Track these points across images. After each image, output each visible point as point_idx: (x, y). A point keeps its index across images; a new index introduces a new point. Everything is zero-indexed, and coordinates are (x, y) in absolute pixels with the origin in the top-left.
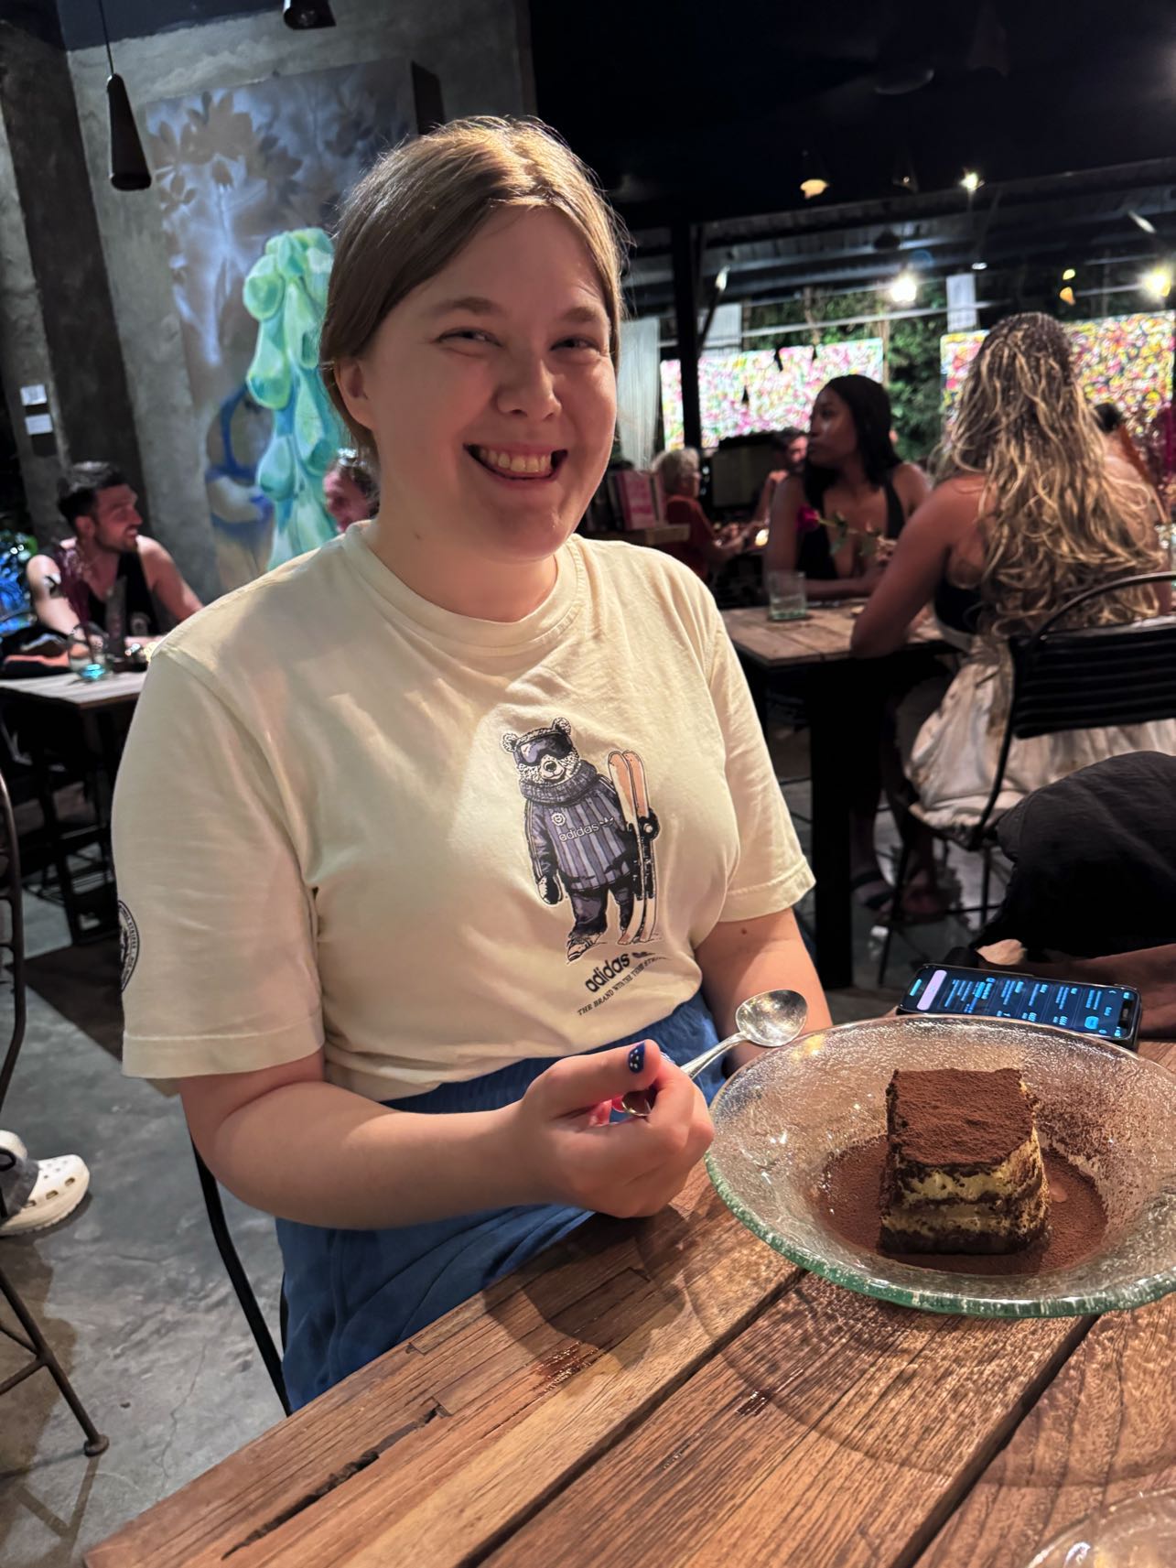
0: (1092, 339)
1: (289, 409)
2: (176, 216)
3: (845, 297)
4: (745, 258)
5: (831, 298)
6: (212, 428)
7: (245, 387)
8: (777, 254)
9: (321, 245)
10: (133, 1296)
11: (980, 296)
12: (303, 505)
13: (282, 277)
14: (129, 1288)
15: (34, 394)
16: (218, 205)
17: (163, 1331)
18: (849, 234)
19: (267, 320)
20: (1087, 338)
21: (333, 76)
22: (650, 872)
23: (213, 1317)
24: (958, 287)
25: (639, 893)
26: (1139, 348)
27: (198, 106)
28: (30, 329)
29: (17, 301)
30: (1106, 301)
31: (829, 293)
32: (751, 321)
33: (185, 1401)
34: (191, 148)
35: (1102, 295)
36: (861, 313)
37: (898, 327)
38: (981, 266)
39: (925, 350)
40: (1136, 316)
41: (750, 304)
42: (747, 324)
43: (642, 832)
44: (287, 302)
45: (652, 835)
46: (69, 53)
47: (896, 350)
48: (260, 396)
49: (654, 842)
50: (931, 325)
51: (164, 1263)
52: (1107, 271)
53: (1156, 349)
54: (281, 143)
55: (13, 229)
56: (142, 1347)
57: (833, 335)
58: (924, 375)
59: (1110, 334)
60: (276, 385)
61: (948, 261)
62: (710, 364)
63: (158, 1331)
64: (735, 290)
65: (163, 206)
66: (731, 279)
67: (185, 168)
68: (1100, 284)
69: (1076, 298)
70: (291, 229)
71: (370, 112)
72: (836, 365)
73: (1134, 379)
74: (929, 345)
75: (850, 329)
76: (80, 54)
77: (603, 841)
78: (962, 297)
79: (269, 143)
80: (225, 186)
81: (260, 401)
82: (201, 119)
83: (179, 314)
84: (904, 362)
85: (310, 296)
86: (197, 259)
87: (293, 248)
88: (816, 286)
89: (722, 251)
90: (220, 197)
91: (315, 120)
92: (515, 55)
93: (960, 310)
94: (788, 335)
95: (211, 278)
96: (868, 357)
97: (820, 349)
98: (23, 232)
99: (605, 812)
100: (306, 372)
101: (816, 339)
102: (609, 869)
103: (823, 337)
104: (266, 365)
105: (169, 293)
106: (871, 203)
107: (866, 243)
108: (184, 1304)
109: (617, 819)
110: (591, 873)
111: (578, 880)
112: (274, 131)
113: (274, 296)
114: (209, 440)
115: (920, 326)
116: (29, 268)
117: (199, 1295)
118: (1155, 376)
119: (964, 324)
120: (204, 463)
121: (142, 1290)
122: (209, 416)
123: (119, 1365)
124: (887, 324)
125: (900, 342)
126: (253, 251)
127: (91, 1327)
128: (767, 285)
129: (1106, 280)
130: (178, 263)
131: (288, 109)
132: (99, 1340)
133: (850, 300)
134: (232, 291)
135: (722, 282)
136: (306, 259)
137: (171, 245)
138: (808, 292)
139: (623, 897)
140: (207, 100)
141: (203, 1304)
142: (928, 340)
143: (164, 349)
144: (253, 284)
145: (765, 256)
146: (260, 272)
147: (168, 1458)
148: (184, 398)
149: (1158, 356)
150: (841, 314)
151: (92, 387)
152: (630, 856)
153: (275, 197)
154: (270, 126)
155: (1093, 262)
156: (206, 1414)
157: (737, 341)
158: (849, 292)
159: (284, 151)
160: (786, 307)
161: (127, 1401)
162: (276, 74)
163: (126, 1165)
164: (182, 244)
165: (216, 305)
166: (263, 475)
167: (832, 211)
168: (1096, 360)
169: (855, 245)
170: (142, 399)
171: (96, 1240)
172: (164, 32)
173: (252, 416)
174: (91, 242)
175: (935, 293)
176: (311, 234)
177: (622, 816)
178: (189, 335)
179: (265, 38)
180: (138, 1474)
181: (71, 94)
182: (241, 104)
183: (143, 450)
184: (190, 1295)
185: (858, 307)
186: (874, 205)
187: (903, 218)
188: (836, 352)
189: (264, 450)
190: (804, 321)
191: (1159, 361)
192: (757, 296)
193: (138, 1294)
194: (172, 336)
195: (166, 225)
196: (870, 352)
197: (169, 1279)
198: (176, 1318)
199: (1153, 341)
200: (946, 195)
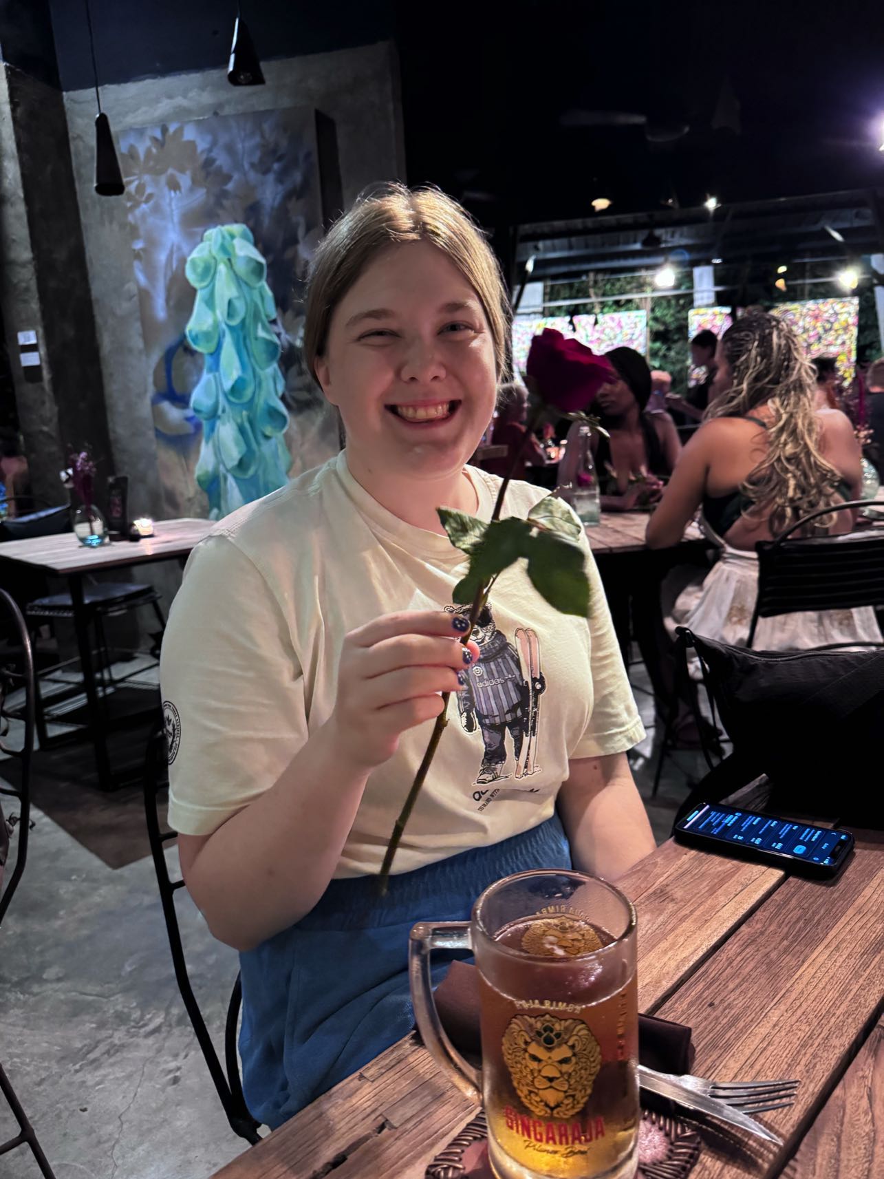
0: (798, 316)
1: (216, 354)
2: (138, 212)
3: (619, 280)
4: (546, 250)
5: (608, 280)
6: (158, 365)
7: (185, 336)
8: (570, 248)
9: (244, 236)
10: (88, 1025)
11: (718, 282)
12: (224, 424)
13: (215, 258)
14: (87, 1018)
15: (28, 337)
16: (170, 205)
17: (112, 1052)
18: (622, 236)
19: (202, 288)
20: (794, 315)
21: (258, 117)
22: (535, 717)
23: (150, 1041)
24: (701, 276)
25: (527, 732)
26: (832, 323)
27: (158, 134)
28: (27, 289)
29: (18, 269)
30: (807, 289)
31: (607, 277)
32: (550, 295)
33: (129, 1107)
34: (152, 163)
35: (804, 284)
36: (630, 292)
37: (657, 302)
38: (718, 261)
39: (677, 320)
40: (830, 300)
41: (549, 283)
42: (547, 297)
43: (534, 687)
44: (217, 276)
45: (540, 691)
46: (64, 93)
47: (656, 319)
48: (195, 344)
49: (541, 696)
50: (682, 302)
51: (112, 999)
52: (808, 267)
53: (845, 324)
54: (218, 163)
55: (18, 217)
56: (96, 1064)
57: (610, 307)
58: (676, 337)
59: (811, 313)
60: (207, 336)
61: (695, 256)
62: (520, 326)
63: (108, 1052)
64: (540, 272)
65: (129, 204)
66: (537, 264)
67: (147, 178)
68: (803, 277)
69: (787, 285)
70: (223, 224)
71: (284, 143)
72: (612, 329)
73: (828, 345)
74: (679, 315)
75: (622, 303)
76: (71, 93)
77: (507, 693)
78: (705, 282)
79: (209, 163)
80: (175, 191)
81: (195, 347)
82: (160, 144)
83: (137, 282)
84: (661, 328)
85: (234, 272)
86: (152, 243)
87: (223, 237)
88: (598, 271)
89: (530, 245)
90: (171, 199)
91: (243, 147)
92: (391, 107)
93: (703, 291)
94: (577, 306)
95: (162, 257)
96: (635, 323)
97: (600, 317)
98: (25, 219)
99: (510, 671)
100: (231, 328)
101: (597, 310)
102: (507, 713)
103: (602, 309)
104: (200, 321)
105: (130, 266)
106: (639, 215)
107: (635, 242)
108: (128, 1032)
109: (518, 677)
110: (496, 713)
111: (487, 717)
112: (213, 154)
113: (208, 271)
114: (155, 372)
115: (673, 302)
116: (28, 245)
117: (140, 1024)
118: (843, 343)
119: (706, 302)
120: (151, 391)
121: (94, 1019)
122: (156, 356)
123: (78, 1077)
124: (649, 300)
125: (658, 313)
126: (194, 239)
127: (57, 1048)
128: (563, 269)
129: (807, 274)
130: (138, 245)
131: (224, 139)
132: (63, 1058)
133: (622, 283)
134: (177, 268)
135: (530, 266)
136: (233, 247)
137: (133, 232)
138: (592, 276)
139: (516, 733)
140: (164, 130)
141: (142, 1031)
142: (679, 312)
143: (124, 307)
144: (193, 262)
145: (562, 249)
146: (198, 254)
147: (117, 1151)
148: (138, 343)
149: (846, 329)
150: (616, 292)
151: (71, 332)
152: (523, 704)
153: (212, 200)
154: (210, 150)
155: (798, 261)
156: (146, 1117)
157: (540, 309)
158: (622, 276)
159: (220, 168)
160: (576, 285)
161: (85, 1106)
162: (216, 114)
163: (82, 921)
164: (142, 232)
165: (165, 275)
166: (194, 402)
167: (611, 219)
168: (801, 331)
169: (627, 243)
170: (106, 343)
171: (59, 980)
172: (135, 81)
173: (189, 358)
174: (74, 229)
175: (686, 279)
176: (237, 228)
177: (521, 675)
178: (144, 297)
179: (209, 88)
180: (94, 1165)
181: (65, 122)
182: (190, 134)
183: (106, 381)
184: (132, 1024)
185: (628, 287)
186: (642, 216)
187: (662, 225)
188: (612, 319)
189: (197, 382)
190: (588, 296)
191: (846, 333)
192: (555, 277)
193: (92, 1022)
194: (131, 298)
195: (130, 218)
196: (637, 320)
197: (116, 1012)
198: (123, 1041)
199: (842, 318)
200: (694, 210)
